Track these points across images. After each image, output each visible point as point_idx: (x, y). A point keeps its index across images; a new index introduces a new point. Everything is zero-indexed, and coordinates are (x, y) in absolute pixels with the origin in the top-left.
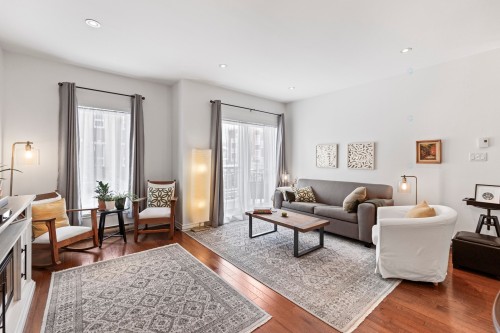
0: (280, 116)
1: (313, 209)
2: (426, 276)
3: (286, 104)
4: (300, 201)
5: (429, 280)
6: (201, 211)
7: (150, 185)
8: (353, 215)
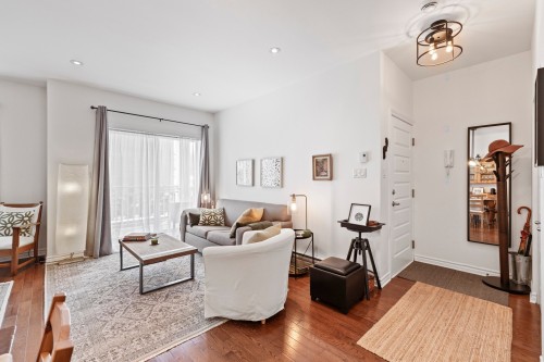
0: (205, 128)
1: (206, 234)
2: (245, 314)
3: (214, 114)
4: (204, 224)
5: (248, 319)
8: (233, 239)
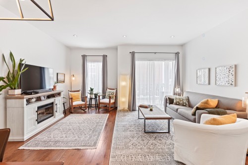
0: (177, 54)
1: (177, 110)
4: (176, 104)
6: (124, 103)
7: (108, 90)
8: (193, 117)
